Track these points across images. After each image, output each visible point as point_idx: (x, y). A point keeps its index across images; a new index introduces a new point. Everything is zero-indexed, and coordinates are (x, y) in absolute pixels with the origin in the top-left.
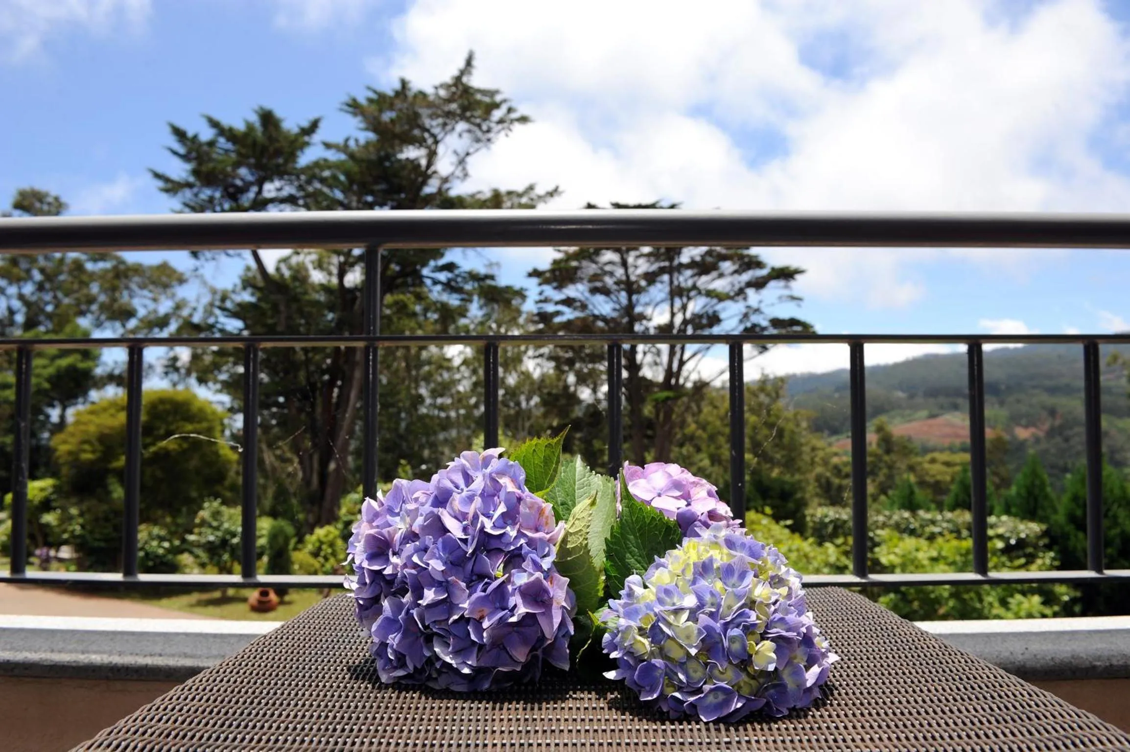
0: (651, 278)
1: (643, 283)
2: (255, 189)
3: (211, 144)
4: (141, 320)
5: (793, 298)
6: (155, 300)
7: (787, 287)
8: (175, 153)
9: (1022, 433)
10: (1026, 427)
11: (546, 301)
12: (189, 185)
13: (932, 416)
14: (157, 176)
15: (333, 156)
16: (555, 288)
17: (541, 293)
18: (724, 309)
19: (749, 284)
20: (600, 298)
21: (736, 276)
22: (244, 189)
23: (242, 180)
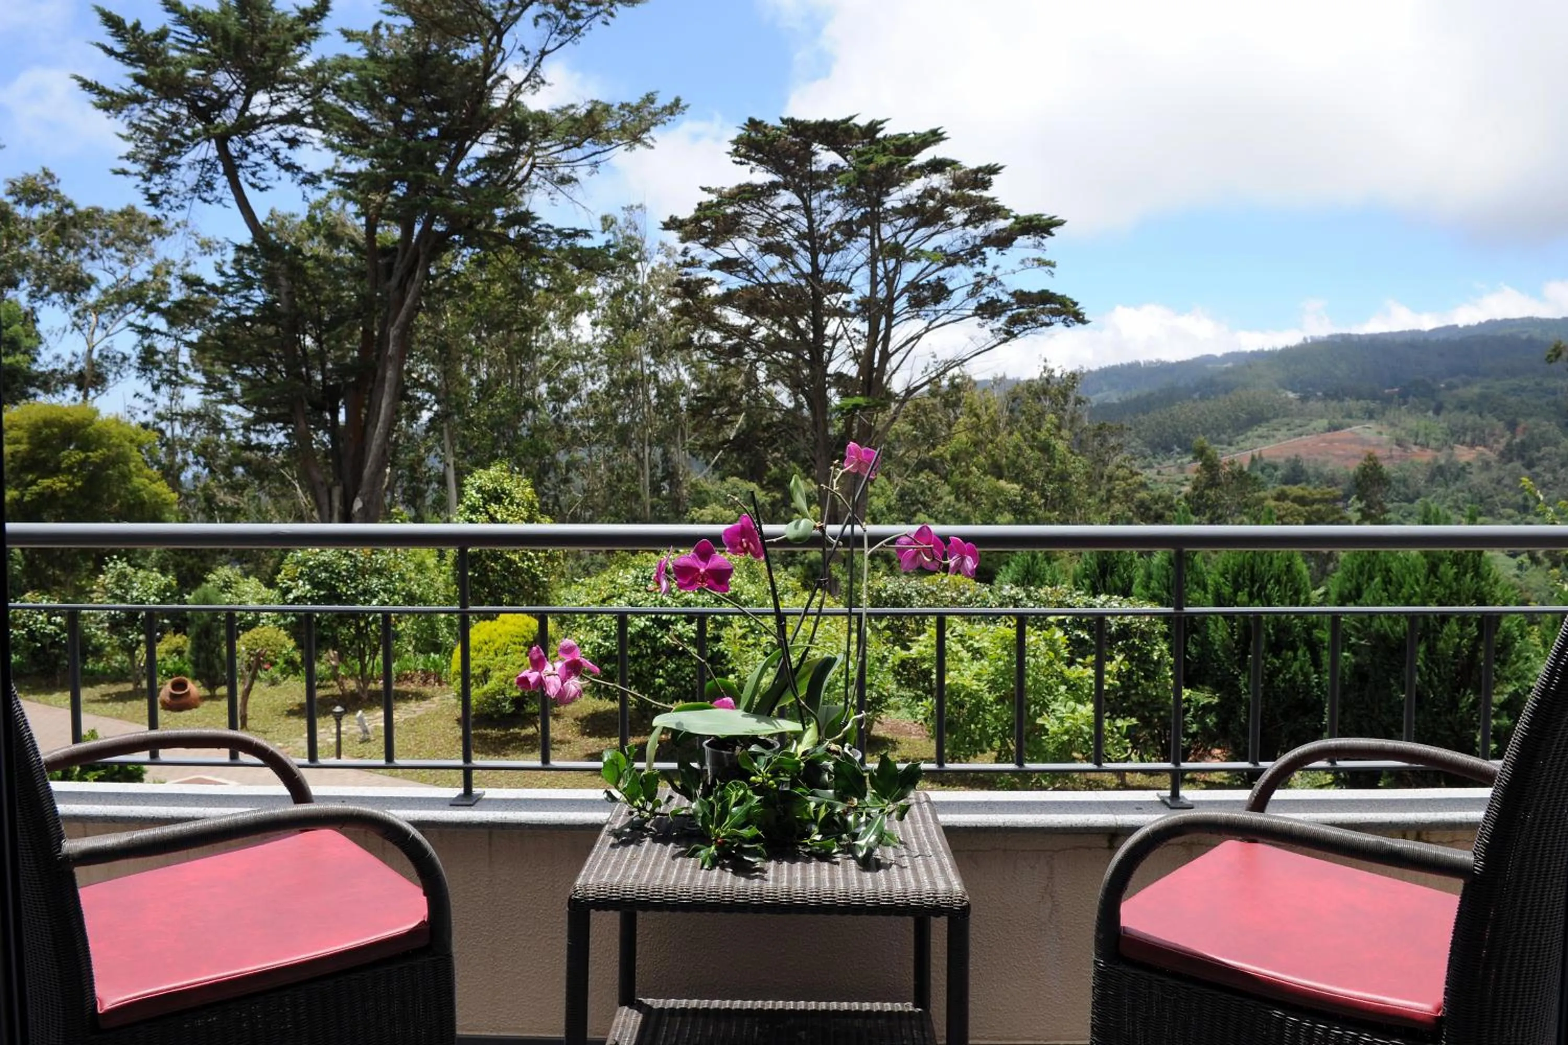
0: (849, 230)
1: (838, 237)
2: (238, 102)
3: (162, 35)
4: (105, 292)
5: (1041, 263)
6: (126, 262)
7: (1039, 245)
8: (110, 52)
9: (1464, 455)
10: (1472, 445)
11: (693, 263)
12: (139, 100)
13: (1334, 428)
14: (87, 85)
15: (356, 51)
16: (706, 245)
17: (685, 253)
18: (952, 277)
19: (988, 241)
20: (773, 260)
21: (969, 228)
22: (223, 102)
23: (217, 89)
